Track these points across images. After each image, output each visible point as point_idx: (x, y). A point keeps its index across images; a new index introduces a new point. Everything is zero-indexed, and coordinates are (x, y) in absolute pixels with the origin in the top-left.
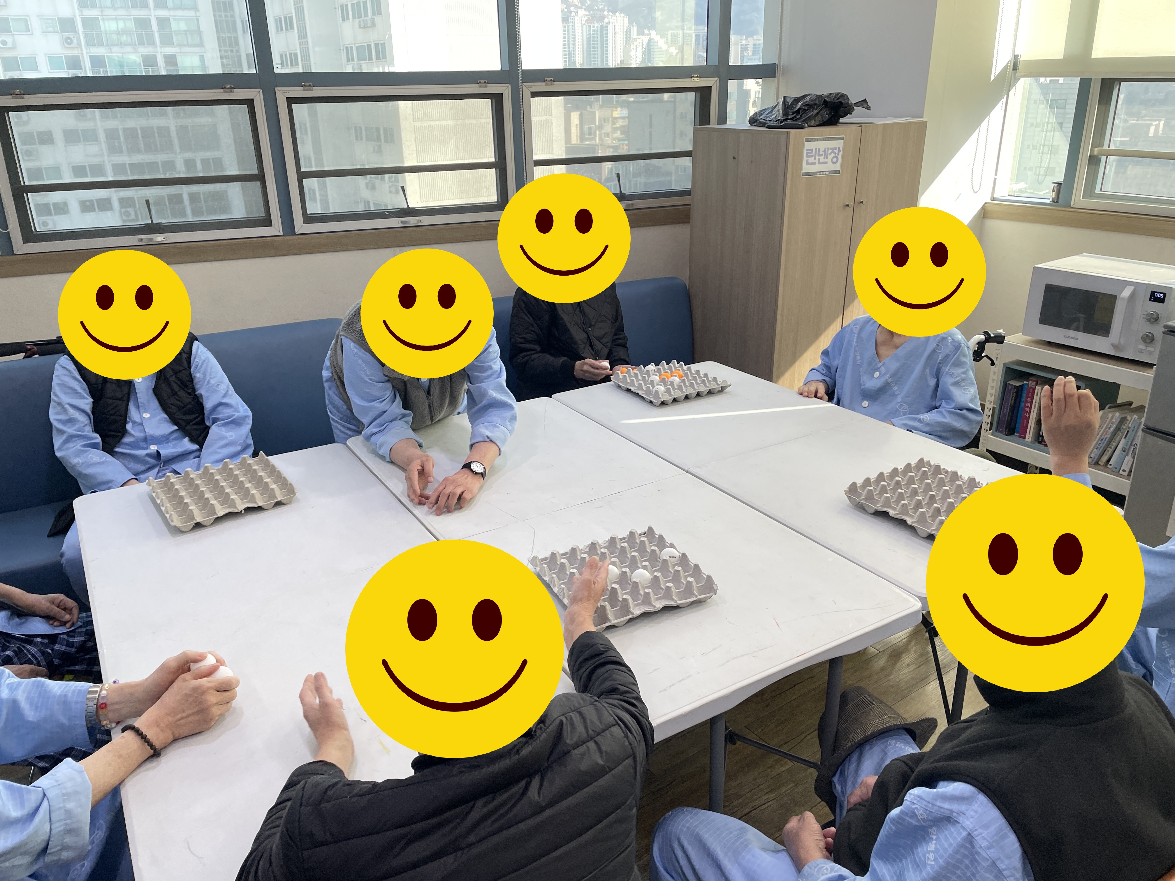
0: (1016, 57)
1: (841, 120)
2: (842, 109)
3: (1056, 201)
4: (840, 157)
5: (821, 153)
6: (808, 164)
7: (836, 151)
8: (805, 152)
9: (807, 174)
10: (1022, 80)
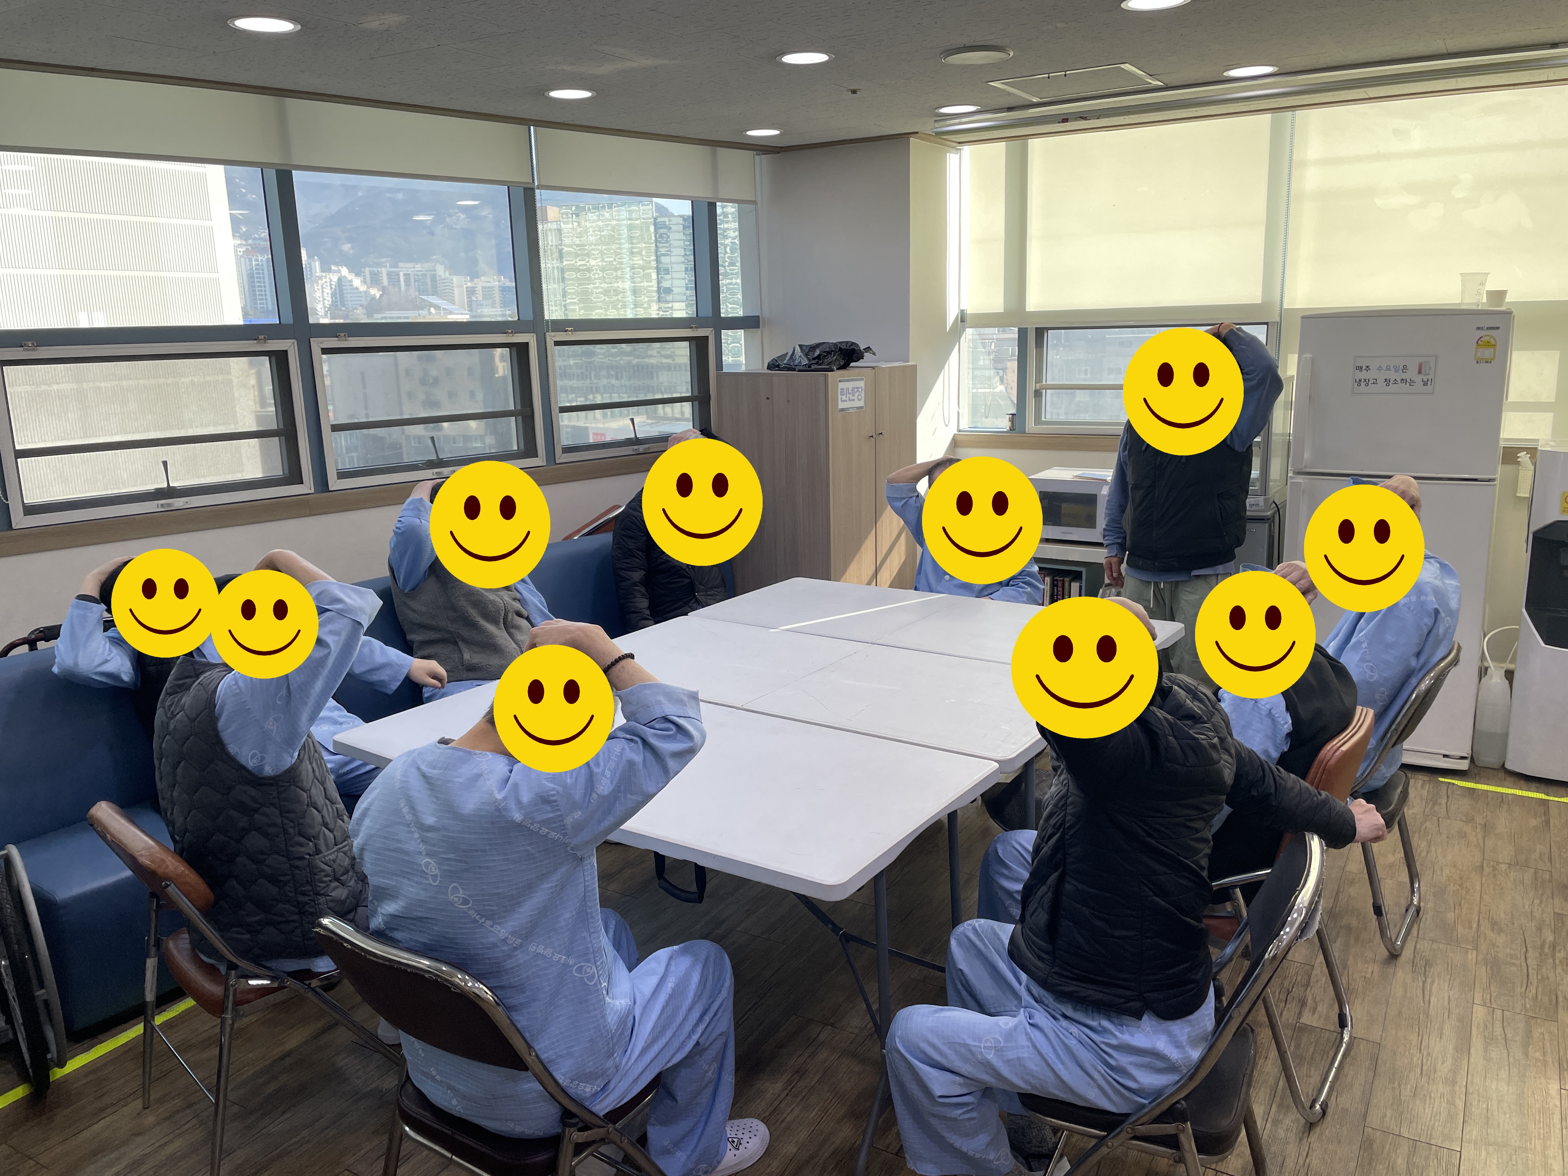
0: (962, 312)
1: (852, 364)
2: (855, 355)
3: (1012, 429)
4: (863, 395)
5: (850, 391)
6: (842, 401)
7: (860, 390)
8: (839, 391)
9: (842, 410)
10: (967, 329)
